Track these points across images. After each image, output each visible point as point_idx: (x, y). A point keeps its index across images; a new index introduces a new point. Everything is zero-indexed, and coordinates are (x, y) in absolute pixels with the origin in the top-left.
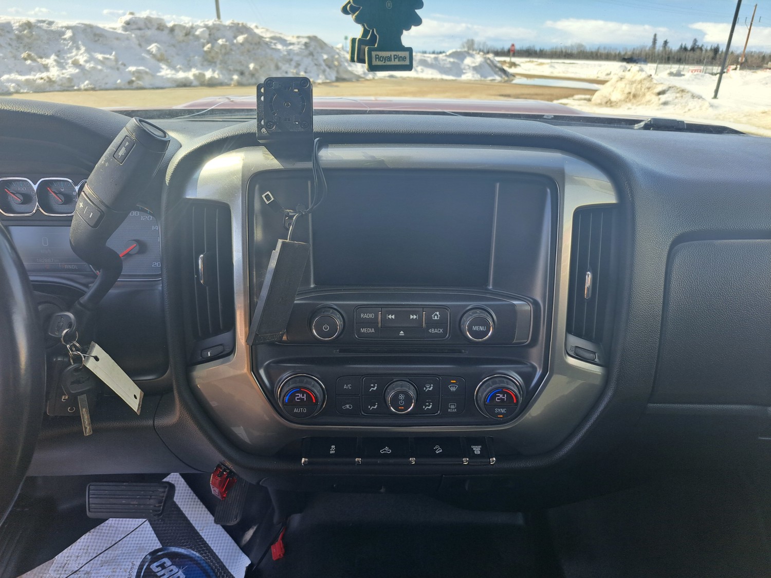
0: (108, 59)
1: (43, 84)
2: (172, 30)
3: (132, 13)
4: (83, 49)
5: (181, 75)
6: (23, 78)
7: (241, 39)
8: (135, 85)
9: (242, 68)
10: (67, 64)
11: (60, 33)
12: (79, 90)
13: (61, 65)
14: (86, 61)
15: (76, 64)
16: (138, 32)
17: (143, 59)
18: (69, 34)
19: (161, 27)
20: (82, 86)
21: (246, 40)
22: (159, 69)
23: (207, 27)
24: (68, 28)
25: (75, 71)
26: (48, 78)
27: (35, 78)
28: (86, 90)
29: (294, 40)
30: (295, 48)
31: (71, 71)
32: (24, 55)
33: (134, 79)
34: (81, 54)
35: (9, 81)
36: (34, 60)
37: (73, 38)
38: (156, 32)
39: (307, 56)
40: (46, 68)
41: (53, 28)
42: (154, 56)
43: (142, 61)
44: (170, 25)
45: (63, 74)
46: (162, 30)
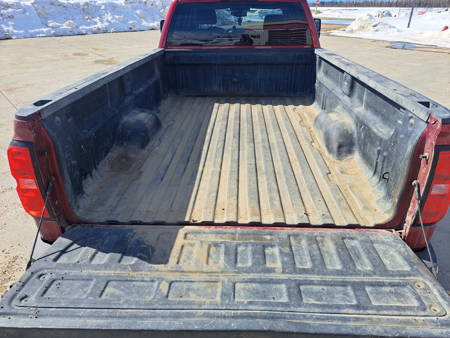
0: (120, 18)
4: (110, 13)
6: (88, 28)
10: (104, 21)
11: (100, 7)
13: (102, 22)
14: (111, 19)
17: (135, 17)
18: (103, 7)
20: (111, 31)
25: (108, 24)
26: (98, 27)
31: (106, 24)
32: (87, 17)
33: (132, 27)
34: (109, 16)
35: (82, 29)
36: (91, 20)
37: (105, 9)
40: (96, 23)
41: (97, 4)
45: (103, 25)
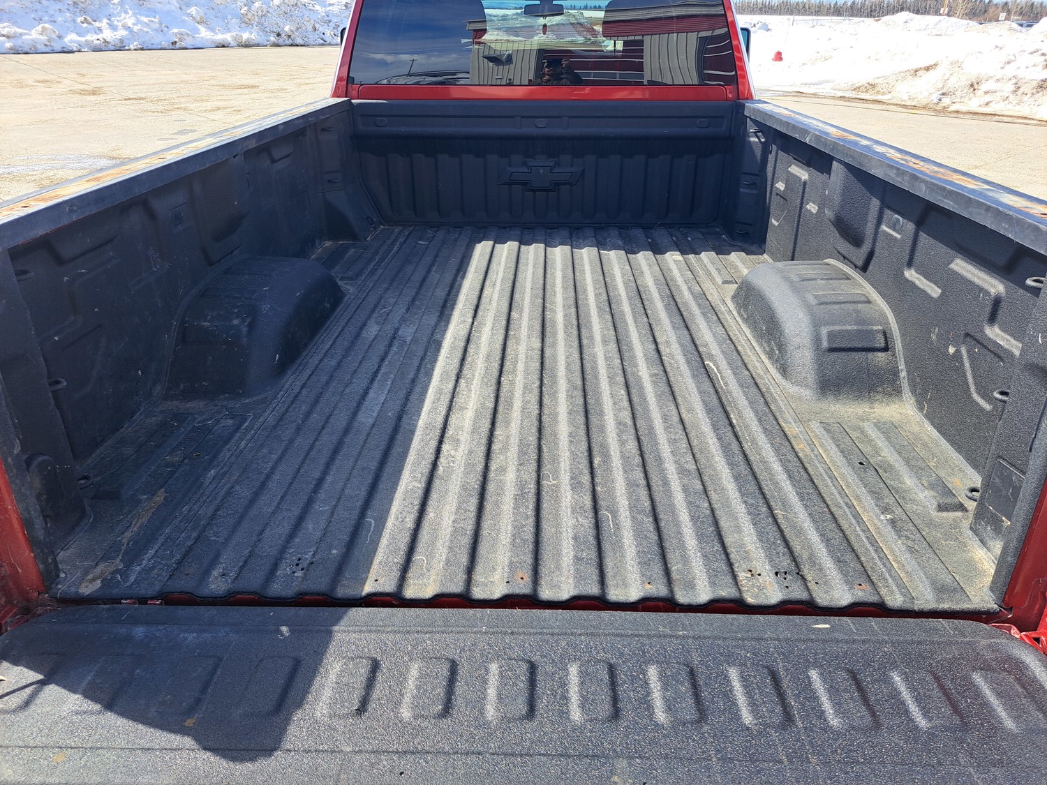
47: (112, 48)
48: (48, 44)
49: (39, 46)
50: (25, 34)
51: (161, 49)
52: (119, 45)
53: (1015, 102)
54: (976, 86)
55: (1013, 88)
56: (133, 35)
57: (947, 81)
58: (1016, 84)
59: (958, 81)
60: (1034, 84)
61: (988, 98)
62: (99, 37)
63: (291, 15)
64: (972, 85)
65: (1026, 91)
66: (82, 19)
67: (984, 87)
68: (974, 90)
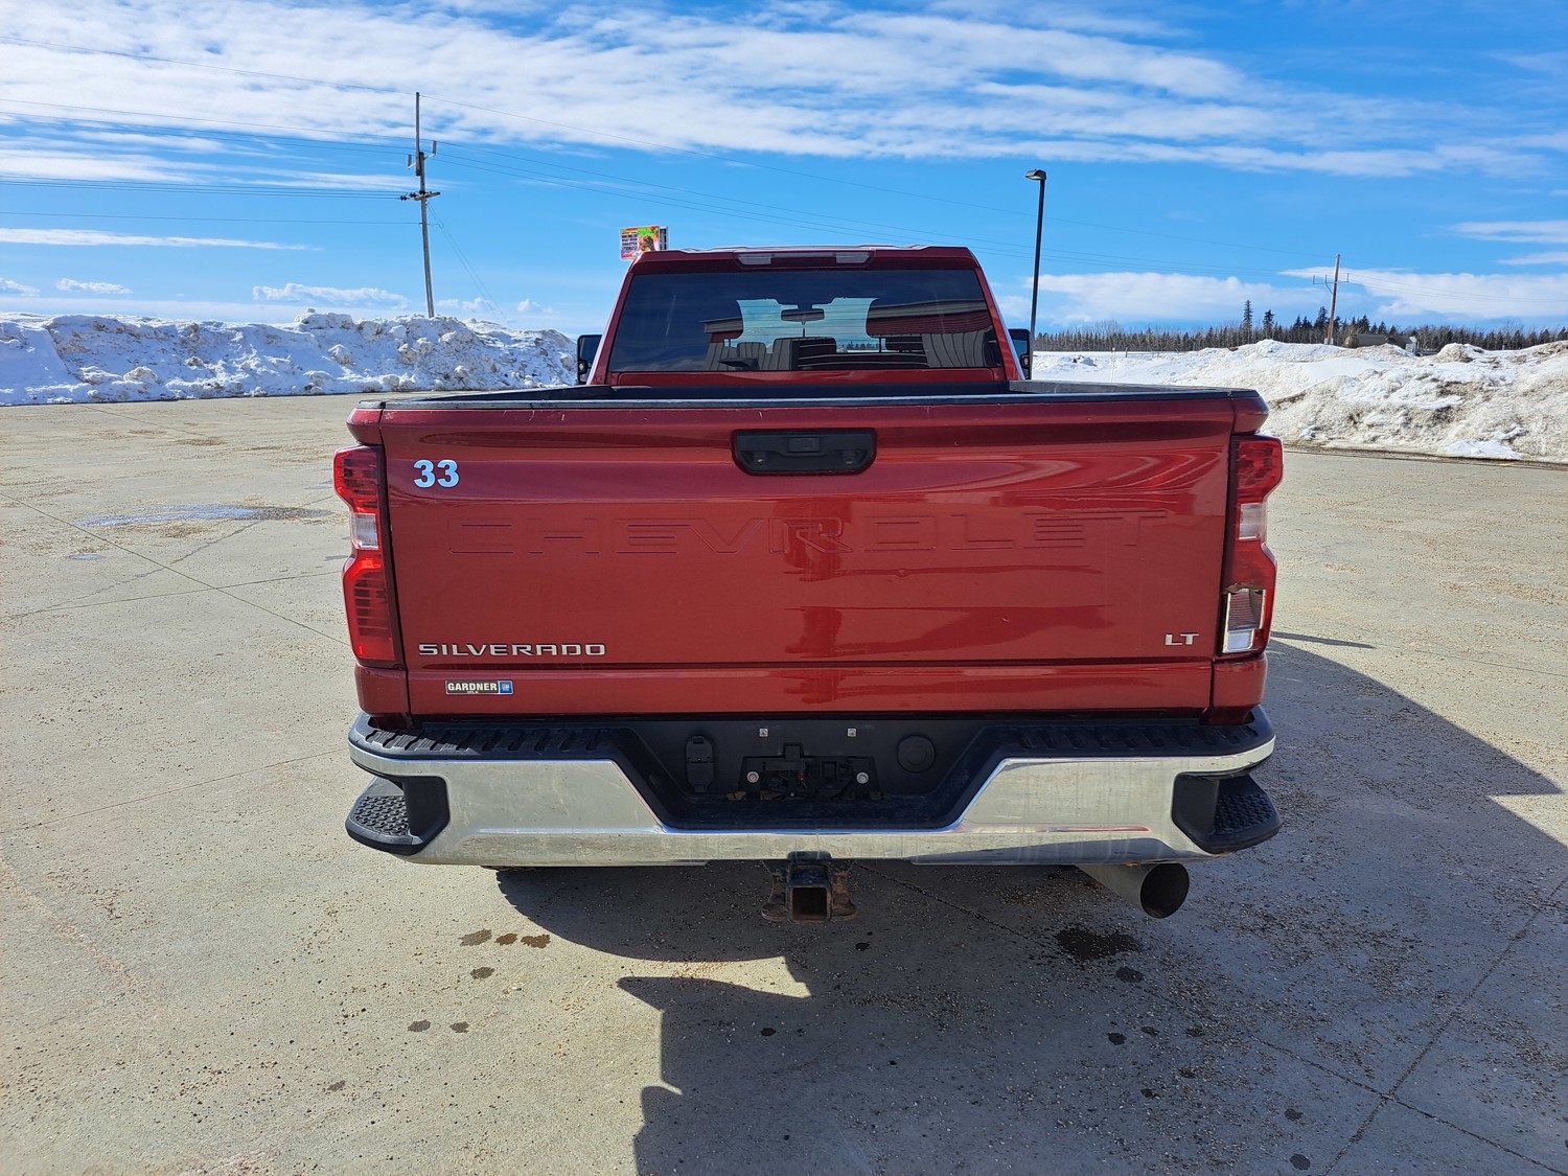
1: (211, 391)
2: (360, 328)
3: (312, 311)
5: (369, 379)
7: (447, 337)
8: (313, 390)
9: (448, 371)
12: (249, 396)
15: (246, 369)
16: (319, 332)
19: (346, 325)
21: (455, 338)
22: (341, 374)
23: (404, 324)
24: (238, 330)
27: (202, 384)
28: (256, 396)
29: (521, 336)
30: (522, 346)
38: (340, 331)
39: (537, 356)
42: (337, 359)
43: (322, 364)
44: (358, 322)
46: (348, 328)
47: (227, 394)
48: (144, 390)
49: (131, 394)
50: (116, 379)
51: (290, 395)
52: (236, 390)
53: (1408, 437)
54: (1356, 419)
55: (1401, 420)
56: (255, 379)
57: (1320, 414)
58: (1406, 415)
59: (1332, 414)
60: (1429, 414)
61: (1372, 433)
62: (210, 381)
63: (464, 354)
64: (1351, 418)
65: (1420, 423)
66: (191, 360)
67: (1367, 419)
68: (1355, 423)
